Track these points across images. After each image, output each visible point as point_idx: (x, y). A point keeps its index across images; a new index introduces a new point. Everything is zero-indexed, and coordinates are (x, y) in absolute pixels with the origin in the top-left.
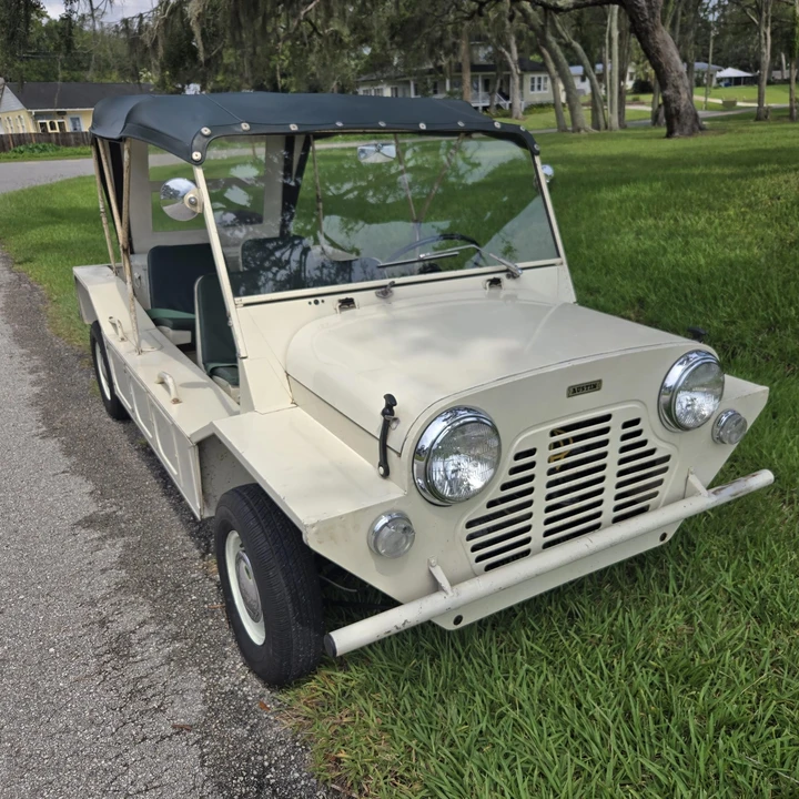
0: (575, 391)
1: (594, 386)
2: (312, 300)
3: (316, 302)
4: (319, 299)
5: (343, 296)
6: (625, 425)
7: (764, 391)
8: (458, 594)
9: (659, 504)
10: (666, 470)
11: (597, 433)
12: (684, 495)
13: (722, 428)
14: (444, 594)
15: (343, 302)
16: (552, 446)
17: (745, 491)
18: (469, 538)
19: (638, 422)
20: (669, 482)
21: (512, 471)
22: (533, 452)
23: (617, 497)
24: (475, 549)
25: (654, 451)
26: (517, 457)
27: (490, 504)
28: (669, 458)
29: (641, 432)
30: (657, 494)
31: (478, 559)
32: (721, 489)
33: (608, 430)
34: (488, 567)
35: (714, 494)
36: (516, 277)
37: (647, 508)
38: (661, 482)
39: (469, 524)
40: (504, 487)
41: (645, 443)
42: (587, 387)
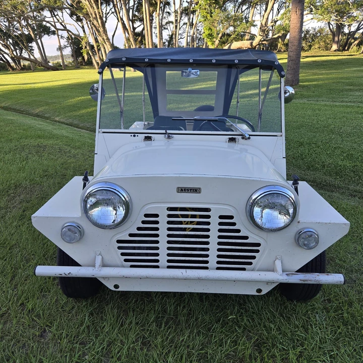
0: (182, 190)
1: (196, 190)
2: (133, 135)
4: (136, 135)
5: (147, 135)
6: (221, 217)
7: (345, 224)
8: (100, 270)
9: (253, 270)
10: (258, 251)
11: (201, 217)
12: (273, 270)
13: (299, 237)
14: (94, 268)
15: (146, 137)
16: (169, 216)
17: (315, 281)
18: (119, 248)
19: (232, 217)
20: (261, 259)
21: (143, 222)
22: (157, 216)
23: (219, 256)
24: (123, 254)
25: (246, 238)
26: (146, 216)
27: (131, 235)
28: (259, 245)
29: (234, 224)
30: (251, 264)
31: (126, 260)
32: (294, 274)
33: (209, 217)
34: (132, 266)
35: (287, 275)
36: (246, 139)
37: (244, 269)
38: (254, 258)
39: (119, 241)
40: (139, 229)
41: (238, 231)
42: (191, 190)
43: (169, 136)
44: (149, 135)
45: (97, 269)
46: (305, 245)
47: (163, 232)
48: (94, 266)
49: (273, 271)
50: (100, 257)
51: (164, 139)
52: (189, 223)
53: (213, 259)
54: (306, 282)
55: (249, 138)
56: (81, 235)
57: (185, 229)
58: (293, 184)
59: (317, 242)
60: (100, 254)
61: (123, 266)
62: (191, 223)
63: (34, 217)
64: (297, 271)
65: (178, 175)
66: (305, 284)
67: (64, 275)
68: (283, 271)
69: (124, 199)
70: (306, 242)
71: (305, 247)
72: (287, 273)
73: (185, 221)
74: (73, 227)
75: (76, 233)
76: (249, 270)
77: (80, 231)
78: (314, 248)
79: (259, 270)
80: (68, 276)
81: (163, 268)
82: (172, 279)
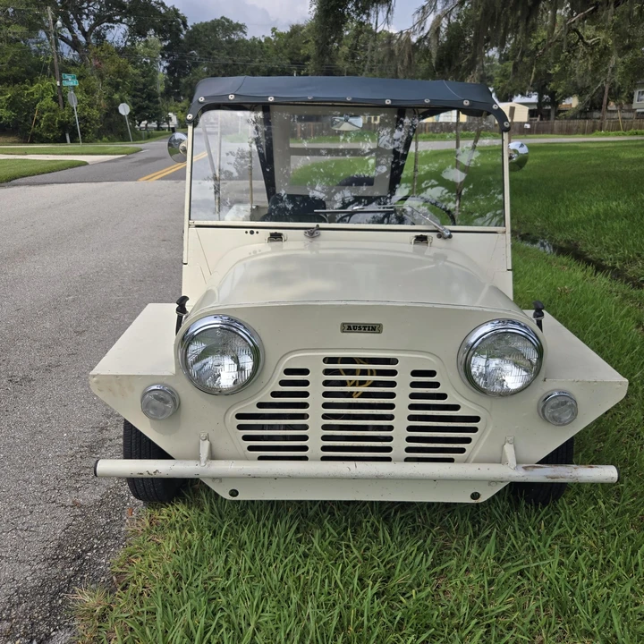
0: (350, 328)
1: (374, 329)
2: (249, 230)
3: (252, 233)
4: (255, 230)
5: (274, 231)
6: (415, 373)
7: (620, 383)
8: (209, 466)
9: (466, 461)
10: (474, 430)
11: (380, 373)
12: (501, 460)
13: (545, 406)
14: (198, 463)
15: (272, 235)
16: (327, 372)
17: (571, 477)
18: (240, 427)
19: (432, 373)
20: (479, 443)
21: (283, 383)
22: (305, 372)
23: (409, 439)
24: (246, 438)
25: (456, 407)
26: (288, 372)
27: (260, 405)
28: (477, 419)
29: (437, 385)
30: (462, 451)
31: (251, 448)
32: (534, 467)
33: (394, 373)
34: (261, 458)
35: (525, 468)
36: (445, 238)
37: (451, 460)
38: (468, 440)
39: (239, 416)
40: (274, 394)
41: (444, 396)
42: (365, 327)
43: (312, 234)
44: (278, 231)
45: (203, 464)
46: (554, 418)
47: (315, 399)
48: (198, 458)
49: (500, 462)
50: (207, 442)
51: (305, 238)
52: (357, 383)
53: (399, 444)
54: (555, 481)
55: (450, 237)
56: (175, 405)
57: (350, 395)
58: (535, 316)
59: (575, 414)
60: (207, 438)
61: (247, 459)
62: (362, 383)
63: (94, 376)
64: (540, 462)
65: (343, 303)
66: (552, 483)
67: (146, 475)
68: (518, 463)
69: (252, 345)
70: (557, 415)
71: (554, 422)
72: (525, 465)
73: (350, 381)
74: (162, 393)
75: (167, 402)
76: (459, 462)
77: (174, 399)
78: (570, 422)
79: (477, 461)
80: (154, 476)
81: (314, 460)
82: (332, 478)
